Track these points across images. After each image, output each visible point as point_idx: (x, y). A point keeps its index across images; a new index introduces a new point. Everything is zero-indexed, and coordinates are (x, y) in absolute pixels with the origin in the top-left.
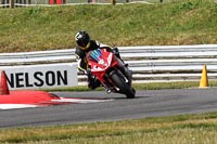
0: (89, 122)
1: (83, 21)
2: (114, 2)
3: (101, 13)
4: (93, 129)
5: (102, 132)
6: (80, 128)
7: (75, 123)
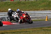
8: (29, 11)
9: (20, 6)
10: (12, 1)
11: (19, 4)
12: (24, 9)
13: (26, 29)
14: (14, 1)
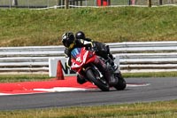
0: (129, 103)
1: (125, 20)
2: (150, 5)
3: (139, 14)
4: (132, 108)
5: (140, 111)
6: (122, 107)
7: (118, 103)
8: (163, 40)
9: (132, 24)
10: (102, 4)
11: (127, 16)
12: (145, 34)
13: (150, 102)
14: (109, 4)
